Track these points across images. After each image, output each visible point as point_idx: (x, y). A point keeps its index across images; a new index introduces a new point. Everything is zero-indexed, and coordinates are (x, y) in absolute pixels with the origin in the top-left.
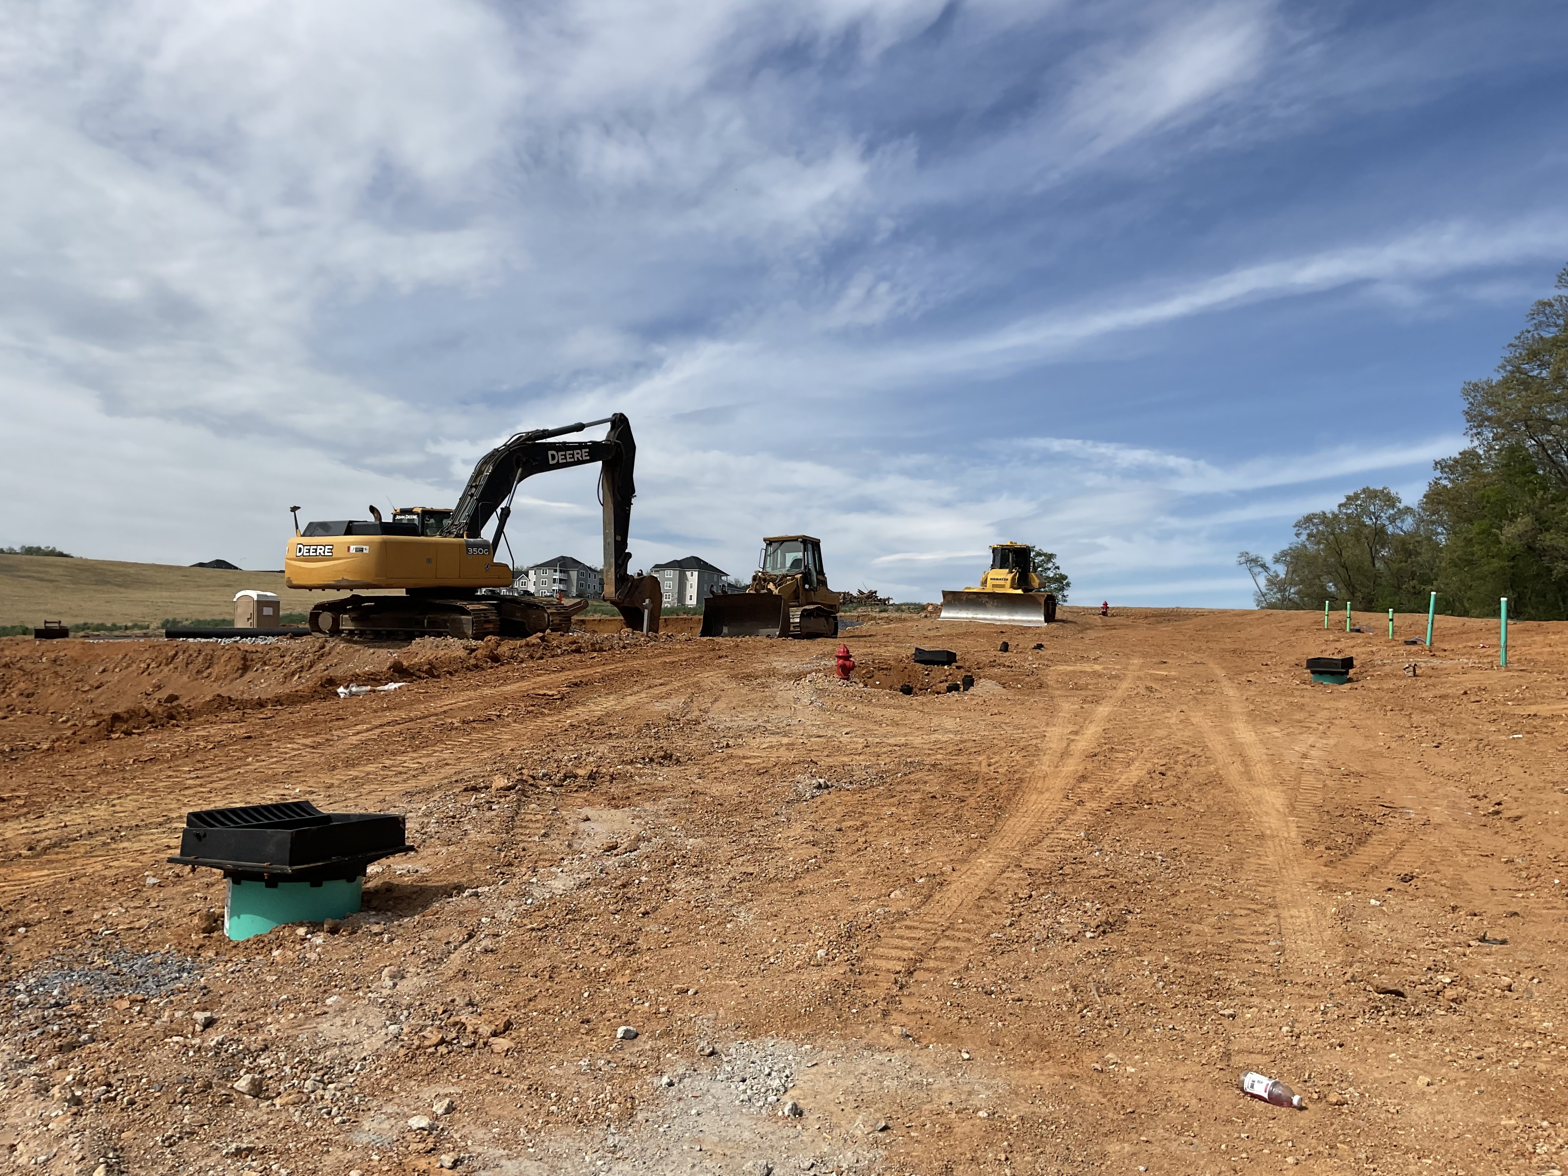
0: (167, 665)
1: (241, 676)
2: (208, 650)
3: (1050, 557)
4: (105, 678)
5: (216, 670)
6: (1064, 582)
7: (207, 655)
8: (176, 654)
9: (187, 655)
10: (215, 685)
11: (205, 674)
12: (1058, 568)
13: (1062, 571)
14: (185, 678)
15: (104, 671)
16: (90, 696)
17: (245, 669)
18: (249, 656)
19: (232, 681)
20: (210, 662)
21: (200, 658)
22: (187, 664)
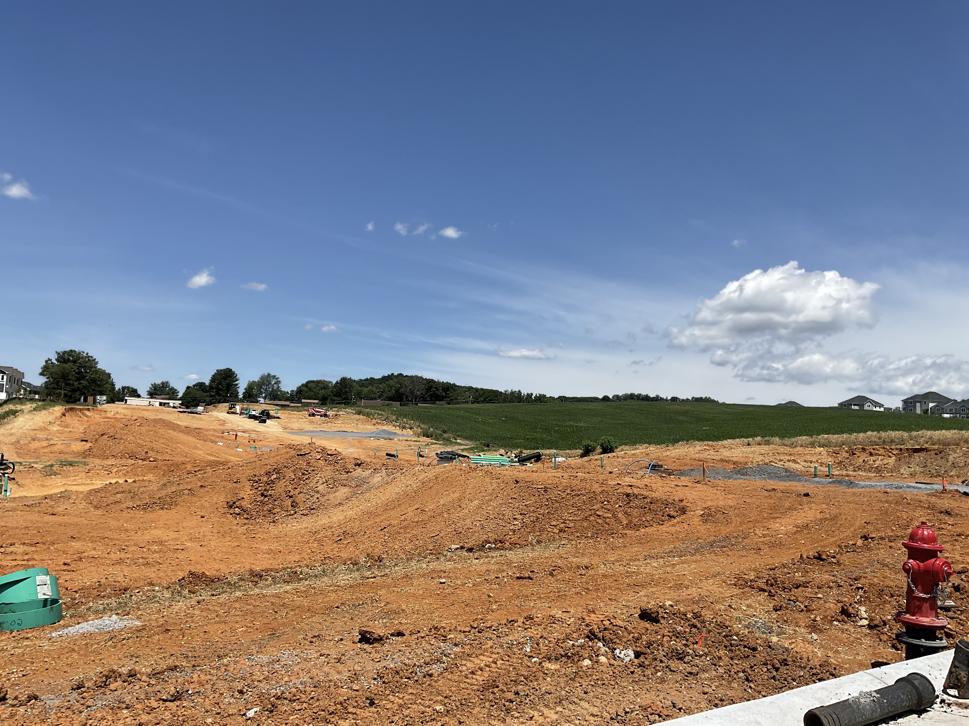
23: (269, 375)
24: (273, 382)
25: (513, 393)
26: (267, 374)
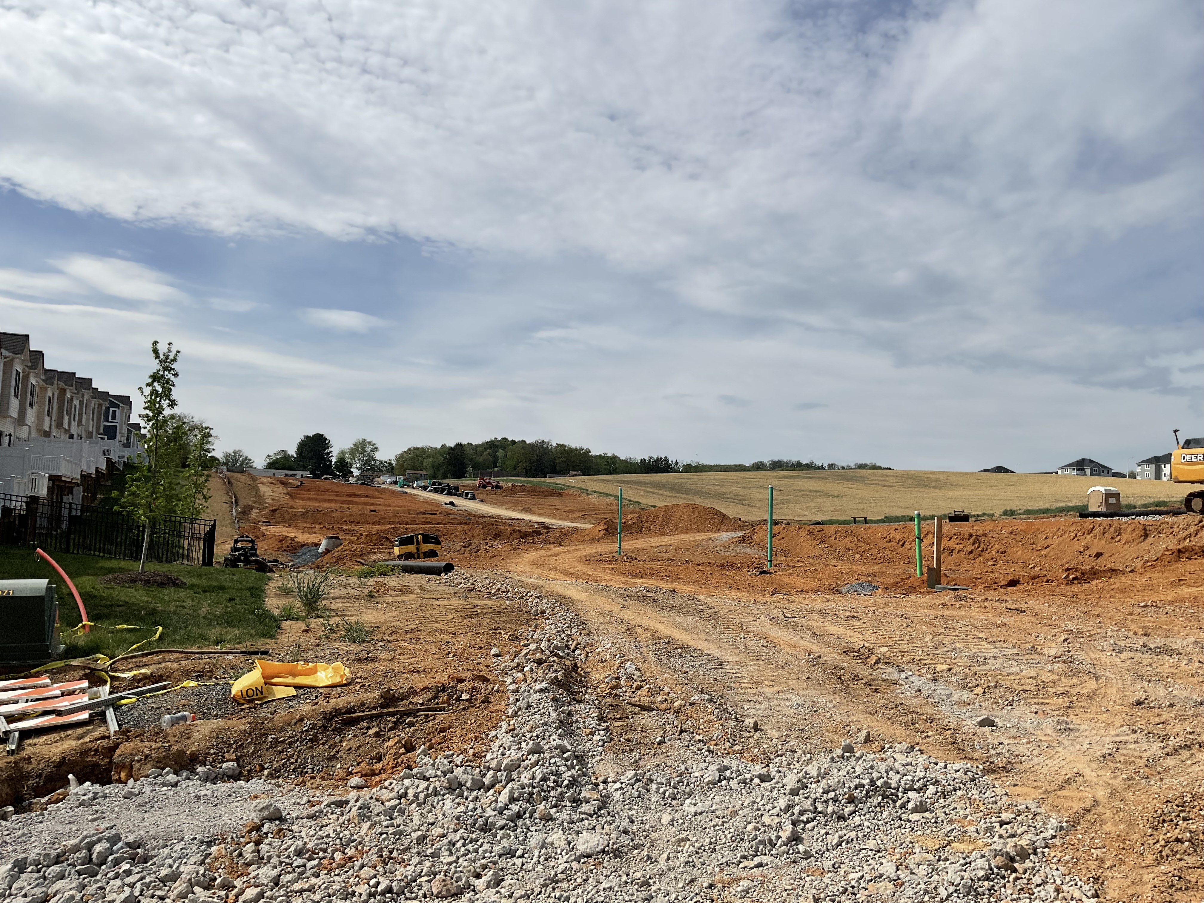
0: (1089, 534)
1: (1144, 540)
2: (1116, 525)
4: (1049, 542)
5: (1124, 537)
7: (1116, 527)
8: (1094, 527)
9: (1102, 527)
10: (1126, 546)
11: (1117, 539)
14: (1103, 542)
15: (1046, 538)
16: (1044, 552)
17: (1146, 536)
18: (1148, 528)
19: (1138, 544)
20: (1119, 532)
21: (1112, 529)
22: (1104, 533)
23: (364, 440)
24: (369, 450)
25: (658, 460)
26: (361, 440)
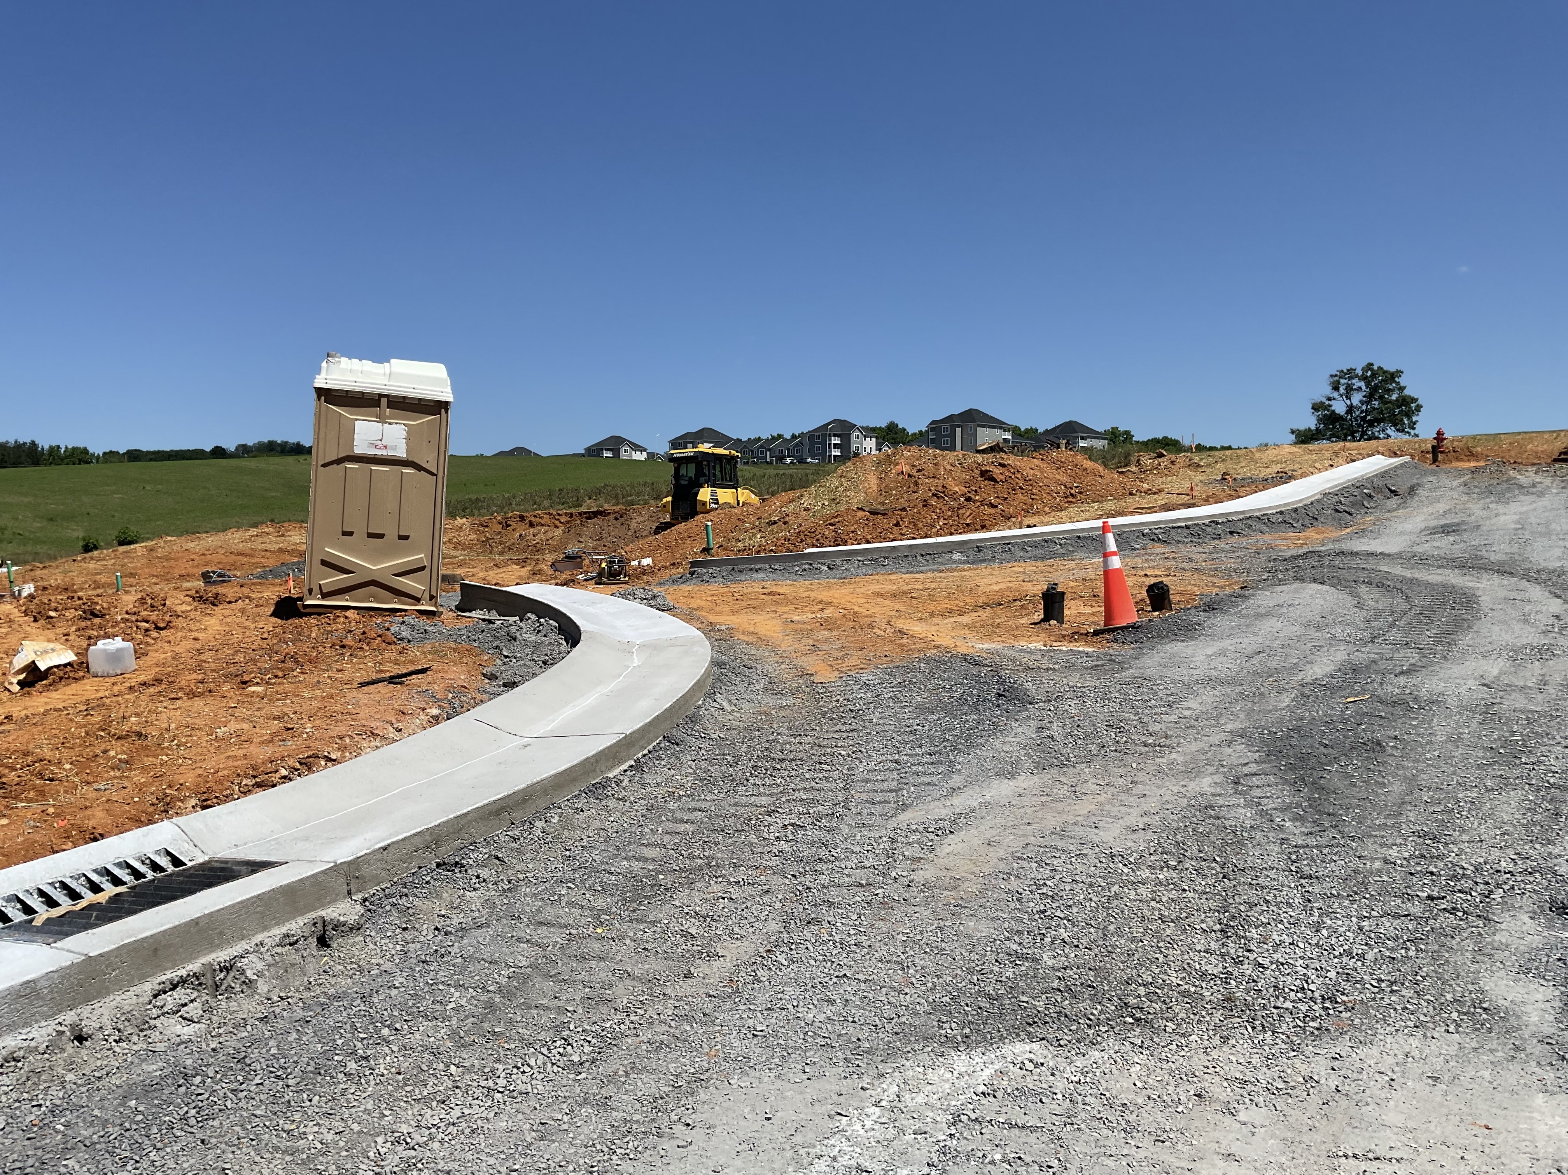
3: (1392, 376)
6: (1413, 405)
12: (1402, 389)
13: (1406, 392)
